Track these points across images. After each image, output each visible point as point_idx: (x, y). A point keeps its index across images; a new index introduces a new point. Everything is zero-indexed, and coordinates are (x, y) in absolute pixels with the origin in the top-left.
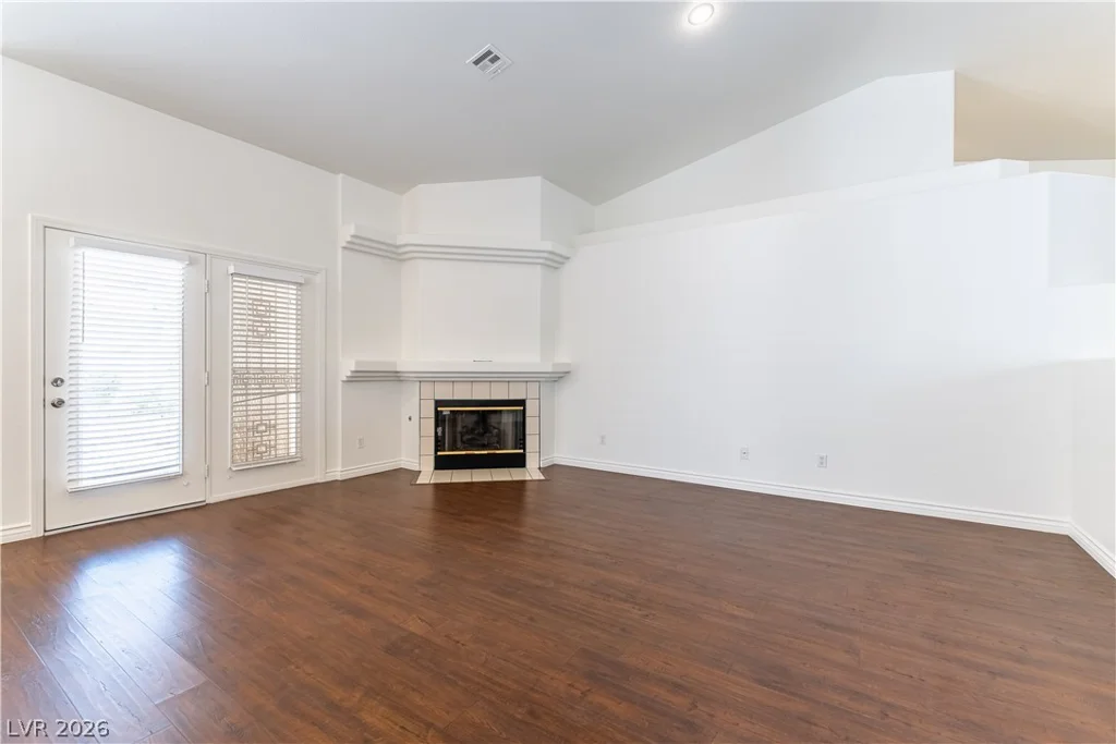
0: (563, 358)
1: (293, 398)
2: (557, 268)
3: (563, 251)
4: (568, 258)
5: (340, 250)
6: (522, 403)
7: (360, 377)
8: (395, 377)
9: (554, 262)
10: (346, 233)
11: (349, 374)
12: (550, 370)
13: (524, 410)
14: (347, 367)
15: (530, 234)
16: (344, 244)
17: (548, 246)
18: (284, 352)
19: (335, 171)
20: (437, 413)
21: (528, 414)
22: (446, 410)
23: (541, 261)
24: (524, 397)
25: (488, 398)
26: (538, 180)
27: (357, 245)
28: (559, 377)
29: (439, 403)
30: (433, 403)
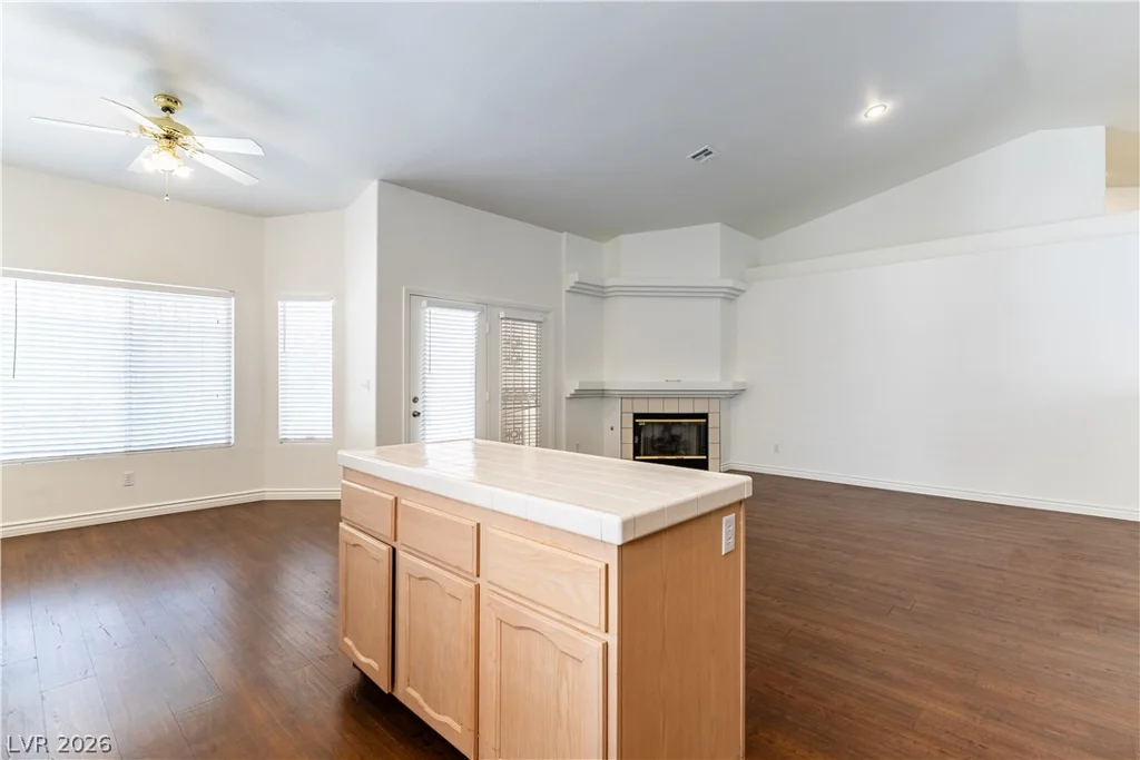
0: (738, 378)
1: (533, 411)
2: (732, 300)
3: (740, 286)
4: (742, 291)
5: (564, 293)
6: (705, 416)
7: (580, 395)
8: (601, 394)
9: (732, 295)
10: (571, 279)
11: (573, 392)
12: (731, 388)
13: (707, 423)
14: (571, 386)
15: (711, 273)
16: (568, 289)
17: (729, 283)
18: (528, 377)
19: (562, 232)
20: (635, 424)
21: (710, 426)
22: (641, 421)
23: (722, 295)
24: (705, 411)
25: (661, 412)
26: (717, 225)
27: (579, 289)
28: (735, 394)
29: (637, 416)
30: (631, 416)
